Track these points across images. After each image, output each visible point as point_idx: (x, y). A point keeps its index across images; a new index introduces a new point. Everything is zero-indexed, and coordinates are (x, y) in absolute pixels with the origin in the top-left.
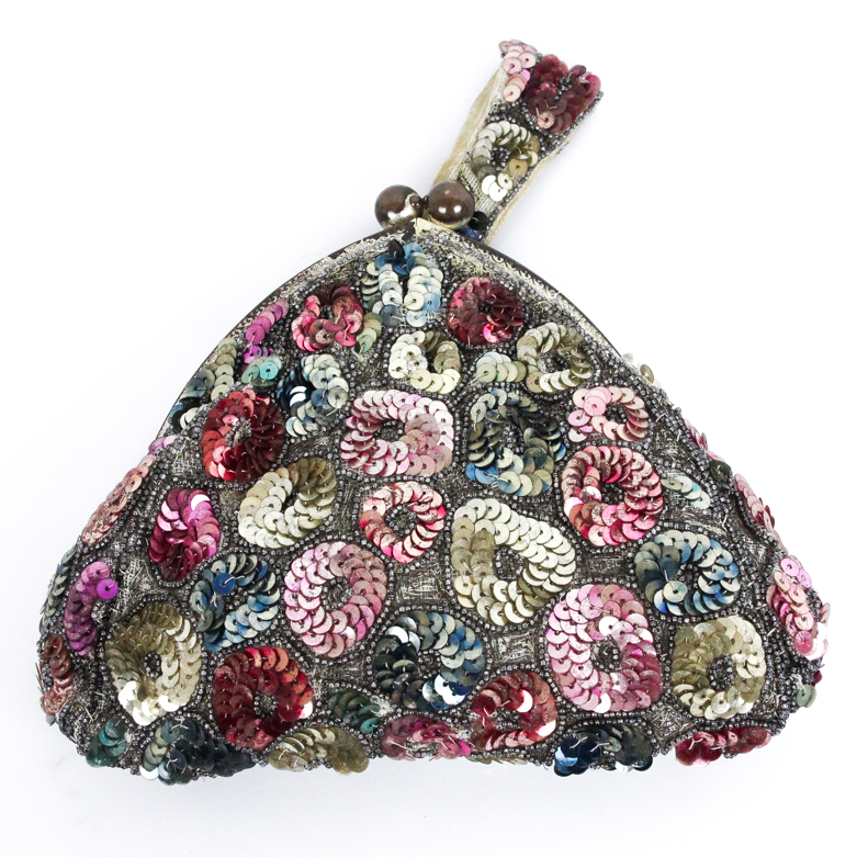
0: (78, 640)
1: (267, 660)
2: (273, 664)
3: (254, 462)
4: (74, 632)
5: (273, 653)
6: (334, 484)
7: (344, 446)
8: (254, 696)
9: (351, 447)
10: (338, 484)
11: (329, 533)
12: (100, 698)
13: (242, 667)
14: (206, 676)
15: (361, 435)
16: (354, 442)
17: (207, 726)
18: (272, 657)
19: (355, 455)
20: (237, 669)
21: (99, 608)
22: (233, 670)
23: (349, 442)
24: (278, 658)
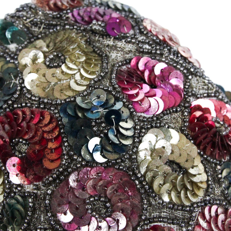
0: (79, 14)
1: (52, 152)
2: (49, 157)
3: (204, 135)
4: (85, 12)
5: (56, 158)
6: (187, 204)
7: (214, 208)
8: (26, 140)
9: (213, 213)
10: (187, 206)
11: (148, 201)
12: (40, 28)
13: (49, 132)
14: (43, 102)
15: (222, 221)
16: (217, 215)
17: (10, 102)
18: (54, 156)
19: (208, 217)
20: (46, 129)
21: (100, 25)
22: (46, 125)
23: (217, 211)
24: (52, 161)
